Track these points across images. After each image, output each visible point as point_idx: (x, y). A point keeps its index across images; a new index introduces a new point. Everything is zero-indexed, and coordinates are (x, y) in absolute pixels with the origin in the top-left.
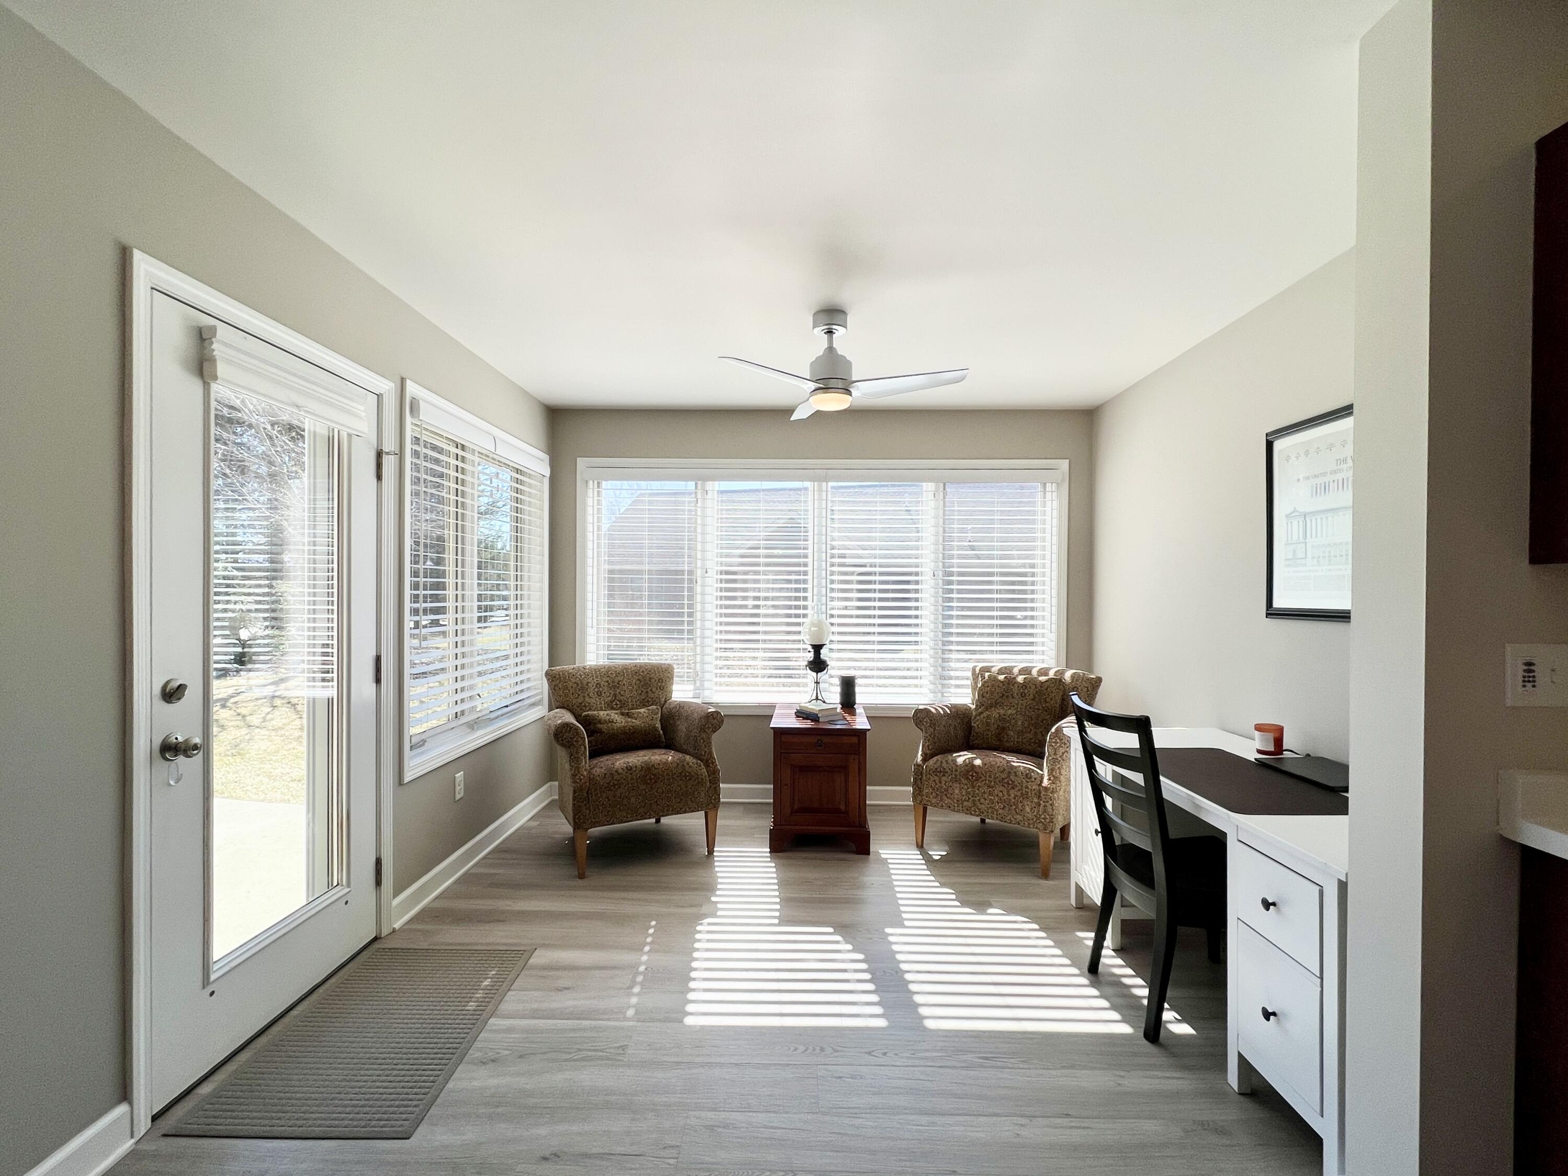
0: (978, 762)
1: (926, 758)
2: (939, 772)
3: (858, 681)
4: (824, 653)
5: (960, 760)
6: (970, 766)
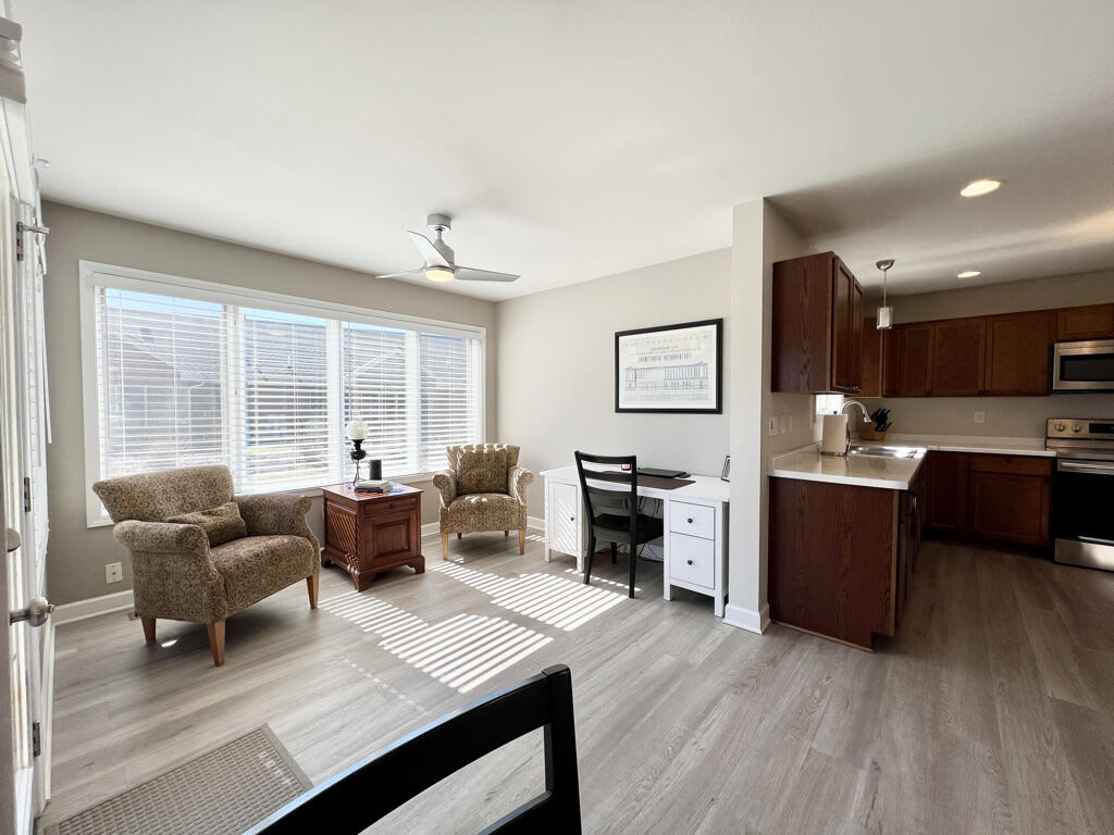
0: (484, 500)
1: (448, 504)
2: (459, 510)
3: (383, 463)
4: (363, 447)
5: (473, 501)
6: (480, 504)
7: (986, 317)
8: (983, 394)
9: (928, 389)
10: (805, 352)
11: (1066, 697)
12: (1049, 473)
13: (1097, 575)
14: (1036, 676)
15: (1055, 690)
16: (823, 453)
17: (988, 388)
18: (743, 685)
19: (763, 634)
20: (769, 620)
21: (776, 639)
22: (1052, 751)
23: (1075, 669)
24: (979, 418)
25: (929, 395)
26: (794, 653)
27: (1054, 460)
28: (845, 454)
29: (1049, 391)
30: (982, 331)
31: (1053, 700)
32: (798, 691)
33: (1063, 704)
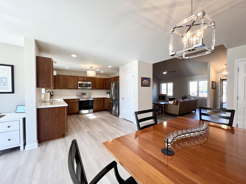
7: (69, 76)
8: (69, 89)
9: (61, 88)
10: (46, 79)
11: (87, 131)
12: (78, 101)
13: (84, 115)
14: (84, 130)
15: (86, 130)
16: (44, 102)
17: (70, 88)
18: (40, 160)
19: (38, 147)
20: (38, 144)
21: (42, 147)
22: (88, 137)
23: (87, 127)
24: (68, 93)
25: (61, 89)
26: (48, 146)
27: (79, 99)
28: (50, 101)
29: (78, 89)
30: (69, 78)
31: (86, 132)
32: (53, 152)
33: (87, 132)
